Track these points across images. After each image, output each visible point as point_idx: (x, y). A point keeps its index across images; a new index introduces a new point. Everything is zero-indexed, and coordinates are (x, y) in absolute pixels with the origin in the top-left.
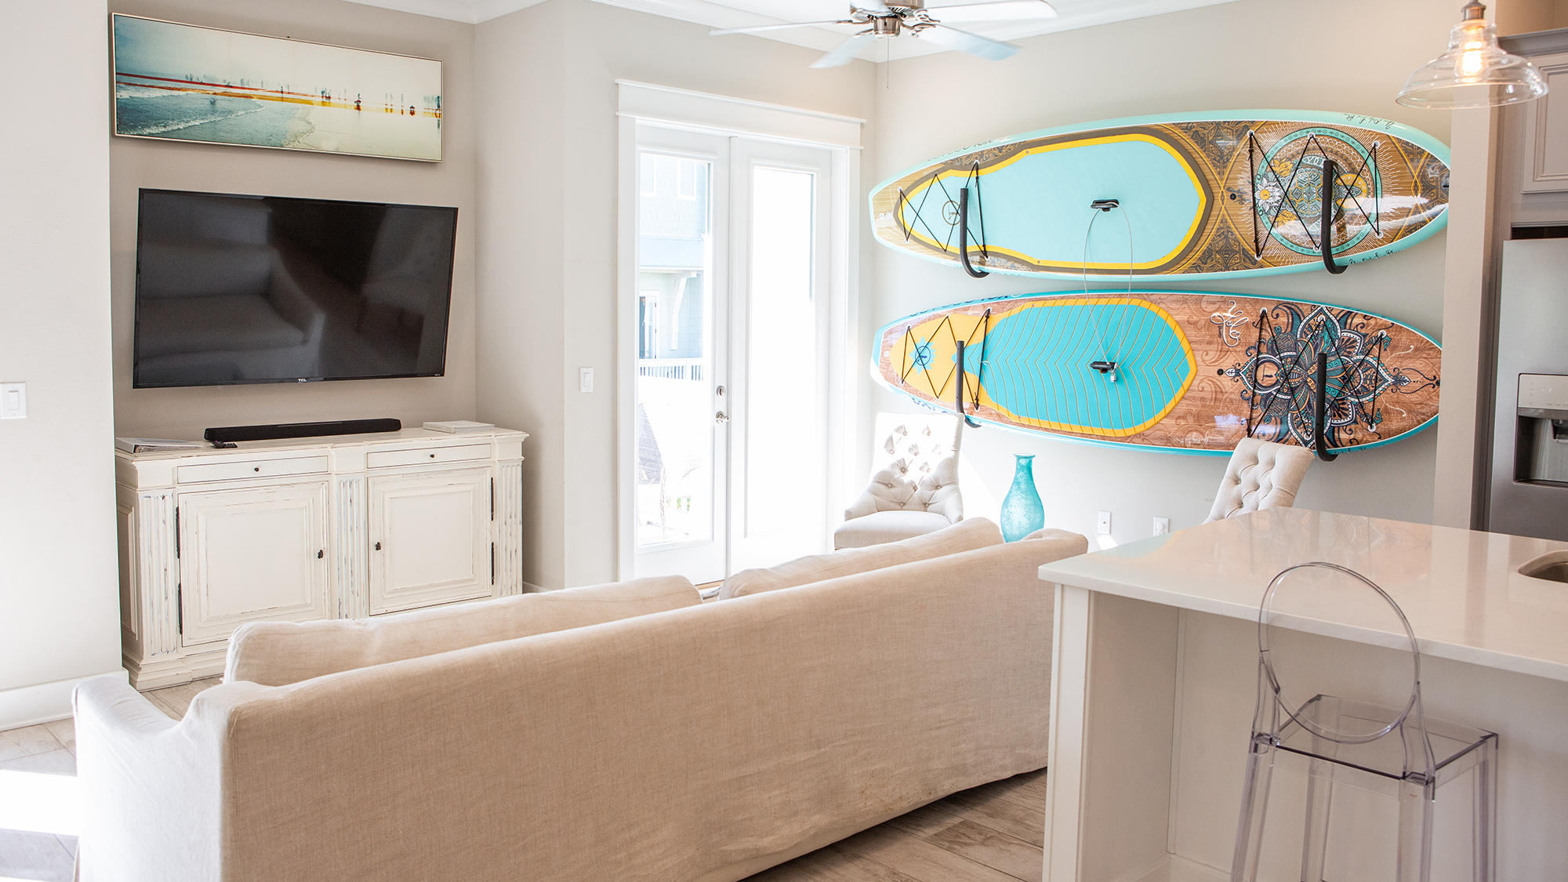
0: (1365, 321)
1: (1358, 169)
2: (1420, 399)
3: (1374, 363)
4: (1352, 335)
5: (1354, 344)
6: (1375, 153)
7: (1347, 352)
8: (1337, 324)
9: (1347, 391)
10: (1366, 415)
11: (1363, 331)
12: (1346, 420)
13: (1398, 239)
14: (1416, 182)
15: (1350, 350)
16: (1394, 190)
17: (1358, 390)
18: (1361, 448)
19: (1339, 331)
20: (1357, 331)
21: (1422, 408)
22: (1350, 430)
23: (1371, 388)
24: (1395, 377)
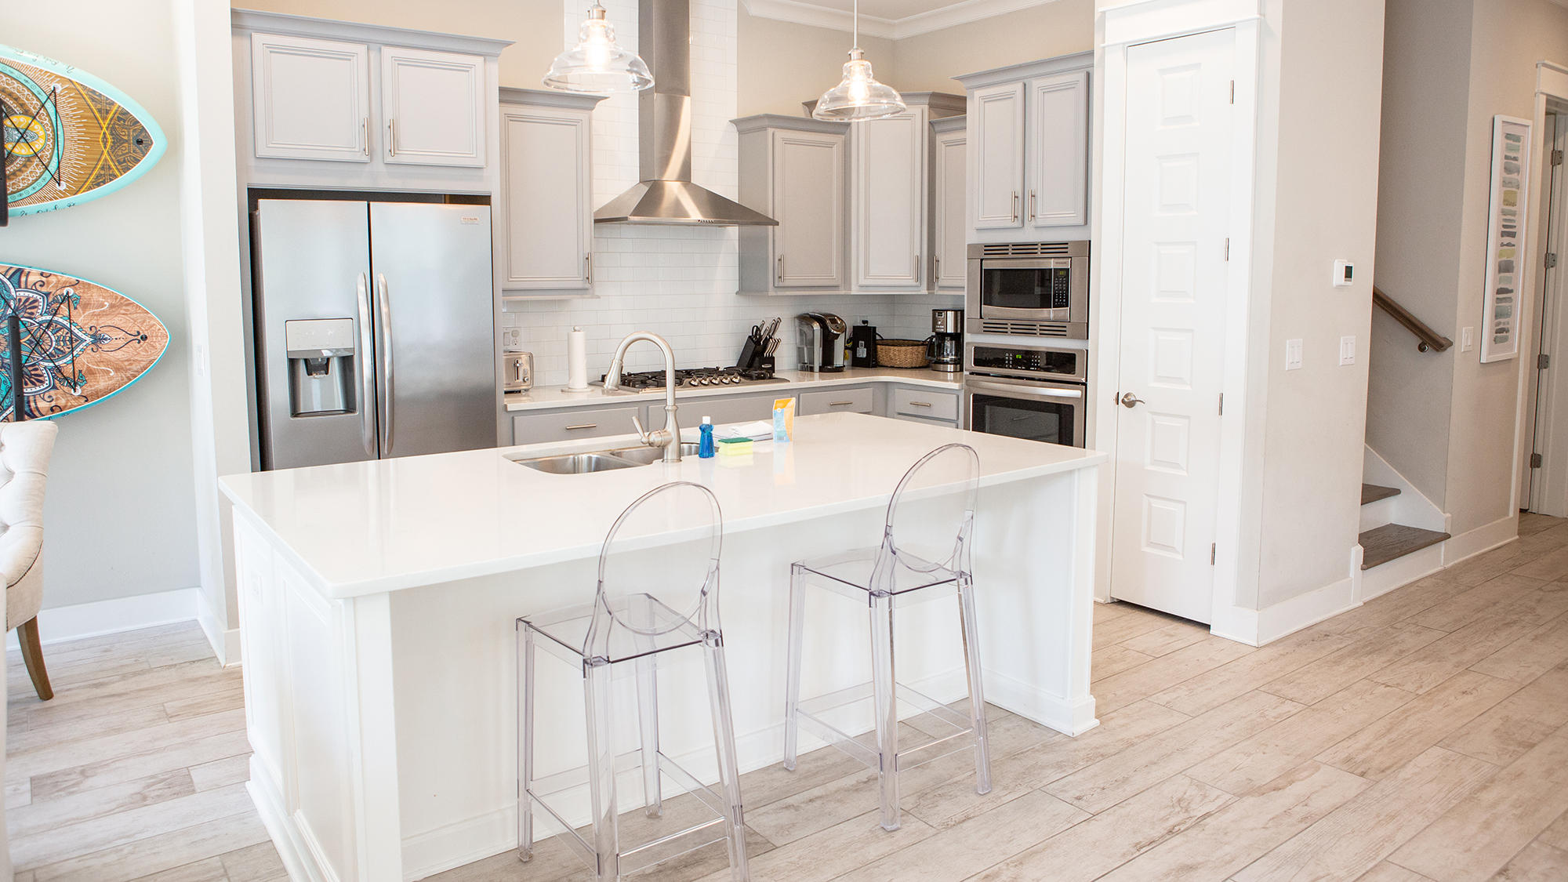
0: (44, 279)
1: (34, 111)
2: (126, 356)
3: (65, 323)
4: (31, 295)
5: (36, 304)
6: (55, 96)
7: (29, 313)
8: (8, 283)
9: (36, 356)
10: (66, 378)
11: (44, 290)
12: (42, 387)
13: (84, 191)
14: (104, 133)
15: (32, 311)
16: (79, 140)
17: (51, 353)
18: (64, 414)
19: (13, 290)
20: (37, 290)
21: (131, 364)
22: (50, 397)
23: (67, 350)
24: (92, 336)
